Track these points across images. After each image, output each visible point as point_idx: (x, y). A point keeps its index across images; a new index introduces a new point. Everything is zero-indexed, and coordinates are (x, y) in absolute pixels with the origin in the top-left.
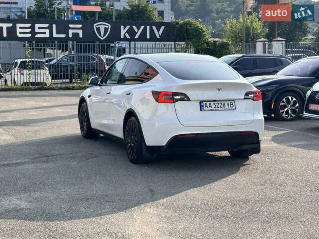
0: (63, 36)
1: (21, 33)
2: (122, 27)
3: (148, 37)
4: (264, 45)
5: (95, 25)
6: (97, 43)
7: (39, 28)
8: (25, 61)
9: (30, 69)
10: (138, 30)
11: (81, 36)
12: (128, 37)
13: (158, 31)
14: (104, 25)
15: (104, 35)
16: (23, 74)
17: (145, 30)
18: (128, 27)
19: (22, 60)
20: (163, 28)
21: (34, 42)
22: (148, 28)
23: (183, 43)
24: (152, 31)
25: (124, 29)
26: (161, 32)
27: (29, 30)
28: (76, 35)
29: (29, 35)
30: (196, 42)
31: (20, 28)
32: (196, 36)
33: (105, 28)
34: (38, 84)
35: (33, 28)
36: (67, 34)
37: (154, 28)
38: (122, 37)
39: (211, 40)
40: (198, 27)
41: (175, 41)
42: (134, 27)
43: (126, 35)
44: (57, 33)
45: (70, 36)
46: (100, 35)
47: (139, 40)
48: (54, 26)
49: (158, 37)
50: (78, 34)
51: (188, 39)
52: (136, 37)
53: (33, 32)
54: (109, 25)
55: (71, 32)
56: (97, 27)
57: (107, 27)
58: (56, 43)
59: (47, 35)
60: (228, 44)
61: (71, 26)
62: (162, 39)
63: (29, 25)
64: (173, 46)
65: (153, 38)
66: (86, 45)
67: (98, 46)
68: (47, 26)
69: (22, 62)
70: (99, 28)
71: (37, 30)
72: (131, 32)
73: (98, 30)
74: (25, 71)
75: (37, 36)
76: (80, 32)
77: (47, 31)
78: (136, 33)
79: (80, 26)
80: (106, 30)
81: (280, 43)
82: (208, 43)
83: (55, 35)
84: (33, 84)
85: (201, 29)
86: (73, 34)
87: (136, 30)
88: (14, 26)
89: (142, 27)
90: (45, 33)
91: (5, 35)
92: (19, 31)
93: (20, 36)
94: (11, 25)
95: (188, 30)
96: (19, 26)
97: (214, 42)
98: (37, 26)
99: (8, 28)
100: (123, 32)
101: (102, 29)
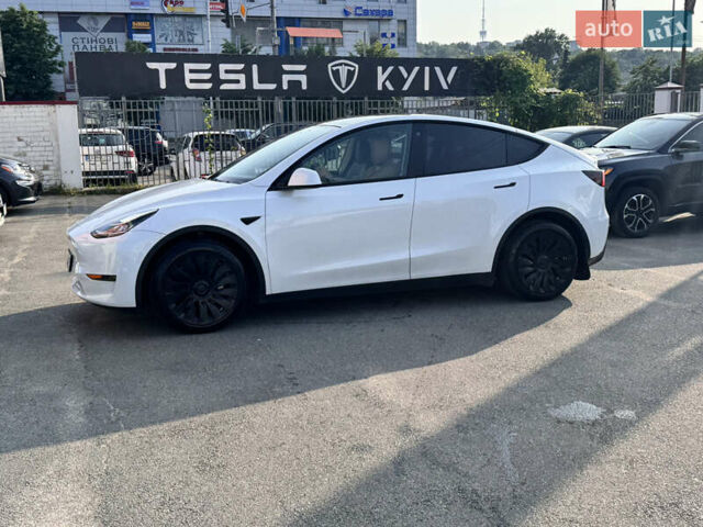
0: (272, 86)
1: (192, 81)
2: (380, 69)
3: (427, 88)
5: (330, 65)
6: (335, 100)
7: (227, 72)
8: (201, 136)
9: (213, 150)
10: (409, 75)
11: (304, 87)
12: (391, 88)
13: (446, 76)
14: (346, 65)
16: (199, 160)
17: (421, 73)
18: (390, 69)
19: (196, 134)
20: (454, 69)
22: (427, 69)
23: (491, 97)
24: (433, 75)
25: (383, 72)
26: (450, 79)
27: (208, 76)
28: (295, 85)
29: (208, 86)
31: (191, 71)
32: (517, 82)
33: (349, 70)
35: (214, 71)
36: (280, 83)
37: (438, 69)
38: (380, 88)
39: (542, 91)
40: (519, 66)
42: (402, 69)
43: (388, 83)
44: (260, 82)
45: (285, 87)
46: (339, 84)
47: (410, 93)
48: (255, 68)
49: (445, 87)
50: (299, 82)
51: (500, 90)
52: (406, 88)
53: (216, 80)
54: (357, 66)
55: (286, 78)
56: (334, 68)
57: (352, 69)
58: (259, 99)
59: (242, 86)
60: (578, 98)
61: (286, 67)
62: (453, 90)
63: (207, 66)
65: (436, 90)
66: (315, 103)
67: (335, 107)
68: (241, 66)
69: (196, 139)
70: (338, 70)
71: (223, 76)
72: (396, 79)
73: (336, 74)
74: (202, 154)
75: (224, 87)
76: (303, 79)
77: (242, 77)
78: (405, 81)
79: (303, 68)
80: (350, 74)
82: (536, 97)
83: (257, 86)
85: (526, 71)
86: (289, 82)
87: (405, 75)
88: (180, 69)
89: (417, 69)
90: (238, 82)
91: (163, 85)
92: (188, 76)
93: (191, 86)
94: (173, 66)
95: (501, 72)
96: (188, 66)
97: (549, 94)
98: (223, 67)
99: (167, 71)
100: (381, 78)
101: (343, 72)
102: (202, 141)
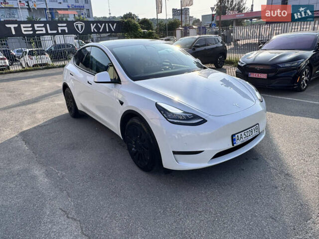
0: (55, 32)
1: (25, 31)
2: (92, 24)
3: (108, 31)
5: (75, 24)
6: (78, 35)
7: (38, 27)
8: (32, 51)
9: (37, 55)
10: (101, 25)
11: (67, 31)
12: (96, 31)
13: (113, 26)
14: (80, 23)
15: (82, 30)
16: (32, 59)
17: (105, 26)
18: (95, 24)
19: (30, 50)
20: (115, 24)
21: (36, 37)
22: (107, 24)
24: (109, 26)
25: (93, 25)
26: (115, 27)
27: (31, 29)
28: (63, 31)
29: (31, 32)
31: (24, 27)
32: (135, 28)
34: (44, 64)
35: (33, 27)
36: (58, 30)
37: (110, 24)
38: (92, 31)
39: (142, 31)
42: (99, 24)
44: (51, 30)
45: (60, 32)
46: (79, 30)
48: (48, 25)
49: (113, 30)
50: (65, 30)
52: (101, 31)
54: (84, 24)
55: (60, 29)
57: (82, 25)
59: (44, 32)
60: (153, 33)
61: (59, 25)
62: (116, 31)
63: (30, 25)
65: (111, 31)
68: (42, 25)
69: (30, 51)
71: (36, 29)
72: (97, 28)
73: (77, 26)
74: (33, 57)
75: (37, 33)
76: (66, 29)
77: (44, 29)
78: (100, 28)
79: (65, 25)
80: (82, 27)
83: (50, 32)
84: (41, 65)
85: (137, 24)
86: (61, 30)
88: (19, 26)
89: (103, 24)
90: (42, 30)
91: (14, 33)
92: (23, 29)
93: (25, 33)
94: (16, 25)
95: (129, 25)
96: (22, 26)
97: (144, 32)
98: (36, 25)
99: (14, 28)
100: (93, 27)
101: (79, 26)
102: (32, 53)
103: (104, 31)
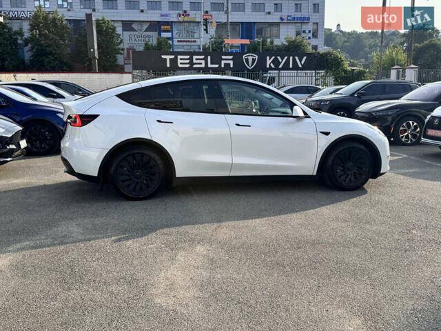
0: (217, 66)
1: (181, 63)
2: (268, 58)
3: (291, 66)
4: (398, 72)
5: (244, 56)
6: (246, 72)
7: (196, 59)
10: (282, 59)
11: (232, 66)
13: (301, 61)
14: (252, 56)
15: (252, 65)
17: (288, 60)
18: (273, 57)
20: (305, 58)
22: (291, 58)
23: (323, 71)
24: (294, 61)
25: (270, 59)
26: (303, 62)
27: (188, 61)
28: (227, 65)
29: (188, 66)
30: (335, 70)
31: (181, 59)
32: (335, 64)
33: (253, 58)
35: (191, 59)
36: (220, 64)
37: (297, 58)
38: (268, 66)
39: (349, 68)
40: (337, 57)
41: (315, 70)
42: (279, 58)
43: (272, 65)
44: (212, 63)
45: (223, 66)
46: (248, 65)
47: (283, 69)
48: (209, 57)
49: (300, 66)
50: (229, 64)
51: (328, 68)
52: (280, 66)
53: (191, 63)
54: (257, 56)
55: (223, 62)
56: (246, 58)
57: (255, 58)
58: (211, 72)
59: (203, 66)
60: (365, 72)
61: (223, 57)
62: (304, 68)
63: (188, 57)
64: (314, 75)
65: (296, 67)
67: (246, 75)
68: (203, 57)
70: (248, 58)
71: (195, 61)
72: (276, 62)
73: (247, 60)
75: (195, 66)
76: (231, 62)
77: (203, 62)
78: (280, 63)
79: (231, 57)
80: (254, 60)
81: (413, 70)
82: (346, 72)
83: (210, 65)
85: (340, 58)
86: (225, 64)
87: (280, 60)
88: (176, 58)
89: (286, 58)
90: (201, 64)
91: (168, 65)
92: (179, 61)
93: (180, 66)
94: (173, 57)
95: (327, 60)
96: (179, 57)
97: (353, 70)
98: (195, 57)
99: (170, 59)
100: (269, 62)
101: (250, 59)
103: (286, 67)
